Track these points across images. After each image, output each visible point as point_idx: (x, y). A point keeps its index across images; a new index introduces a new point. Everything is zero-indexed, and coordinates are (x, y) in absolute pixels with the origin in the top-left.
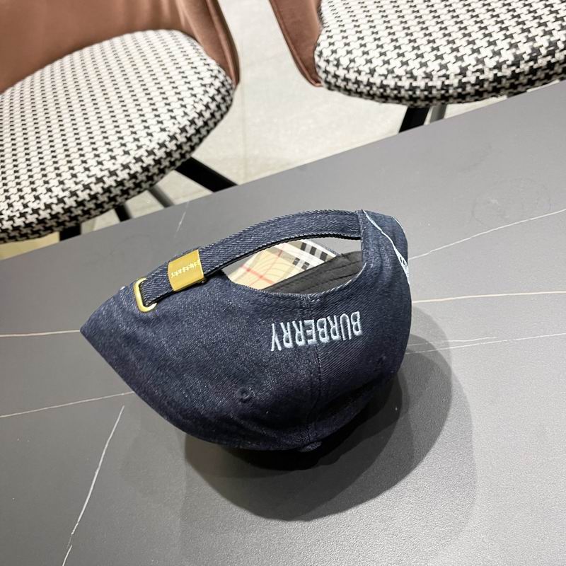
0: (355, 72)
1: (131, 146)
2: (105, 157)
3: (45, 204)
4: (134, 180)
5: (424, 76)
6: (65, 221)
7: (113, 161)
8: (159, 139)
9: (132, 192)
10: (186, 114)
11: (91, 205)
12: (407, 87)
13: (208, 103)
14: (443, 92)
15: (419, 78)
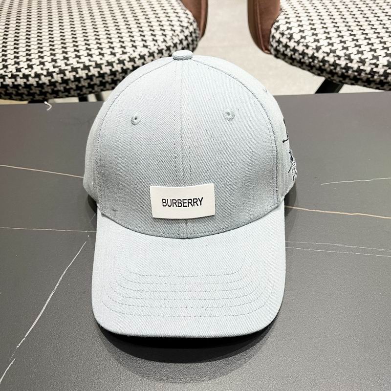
0: (303, 45)
1: (119, 51)
2: (95, 52)
3: (36, 73)
4: (112, 77)
5: (359, 60)
6: (47, 92)
7: (101, 57)
8: (141, 52)
9: (108, 86)
10: (165, 41)
11: (73, 85)
12: (343, 66)
13: (182, 39)
14: (369, 76)
15: (355, 61)
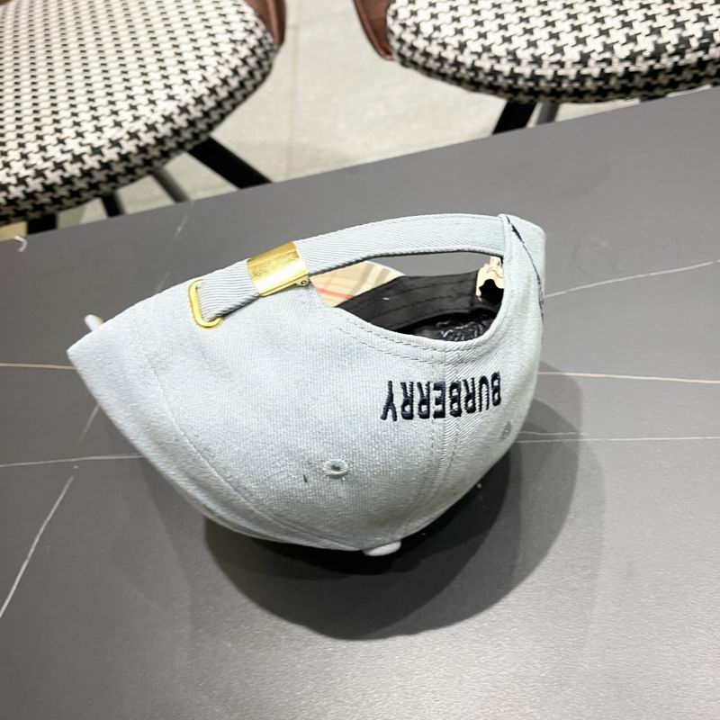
1: (126, 116)
2: (88, 127)
4: (125, 163)
5: (531, 59)
6: (26, 210)
7: (98, 134)
8: (165, 110)
9: (122, 180)
10: (205, 79)
11: (64, 192)
12: (507, 73)
13: (237, 67)
14: (554, 85)
15: (524, 63)
